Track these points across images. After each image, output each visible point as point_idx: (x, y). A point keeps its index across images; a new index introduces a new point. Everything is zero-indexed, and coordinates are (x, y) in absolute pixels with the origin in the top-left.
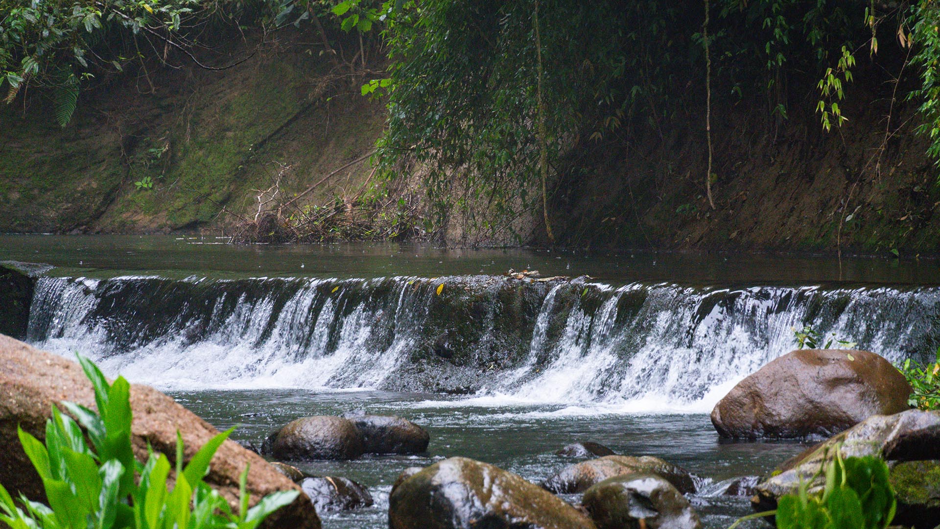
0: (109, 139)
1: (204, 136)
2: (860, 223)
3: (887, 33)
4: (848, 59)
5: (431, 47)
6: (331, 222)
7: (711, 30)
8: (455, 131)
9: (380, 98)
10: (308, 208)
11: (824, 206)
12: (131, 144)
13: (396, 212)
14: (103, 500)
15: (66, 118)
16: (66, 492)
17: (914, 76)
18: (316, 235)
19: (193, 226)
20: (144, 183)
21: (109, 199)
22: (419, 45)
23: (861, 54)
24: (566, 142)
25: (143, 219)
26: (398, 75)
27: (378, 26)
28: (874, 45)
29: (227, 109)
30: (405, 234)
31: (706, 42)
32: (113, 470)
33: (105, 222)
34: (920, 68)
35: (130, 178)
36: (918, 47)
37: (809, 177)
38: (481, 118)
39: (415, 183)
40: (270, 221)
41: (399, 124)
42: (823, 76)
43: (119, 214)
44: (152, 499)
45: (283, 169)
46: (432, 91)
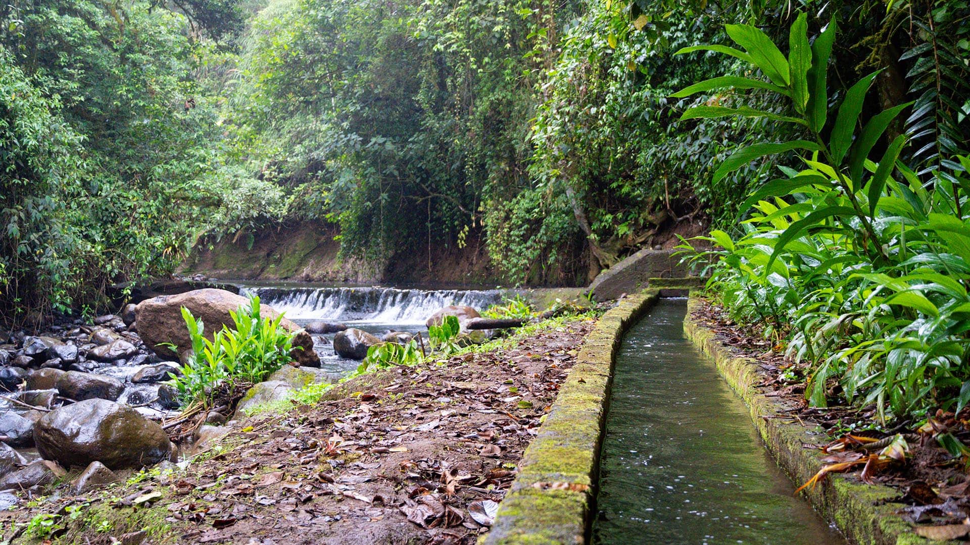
0: (263, 253)
1: (289, 253)
2: (472, 276)
3: (478, 222)
4: (467, 228)
5: (353, 227)
6: (325, 276)
7: (431, 222)
8: (360, 250)
9: (339, 241)
10: (319, 272)
11: (462, 271)
12: (268, 255)
13: (343, 274)
14: (252, 329)
15: (250, 248)
16: (242, 327)
17: (485, 234)
18: (320, 280)
19: (286, 278)
20: (272, 266)
21: (262, 270)
22: (350, 226)
23: (470, 227)
24: (391, 253)
25: (272, 276)
26: (344, 235)
27: (338, 221)
28: (474, 225)
29: (296, 245)
30: (346, 280)
31: (429, 225)
32: (255, 321)
33: (261, 277)
34: (486, 231)
35: (268, 264)
36: (486, 226)
37: (458, 264)
38: (368, 247)
39: (349, 266)
40: (308, 276)
41: (344, 248)
42: (459, 233)
43: (265, 274)
44: (265, 328)
45: (312, 261)
46: (354, 238)
